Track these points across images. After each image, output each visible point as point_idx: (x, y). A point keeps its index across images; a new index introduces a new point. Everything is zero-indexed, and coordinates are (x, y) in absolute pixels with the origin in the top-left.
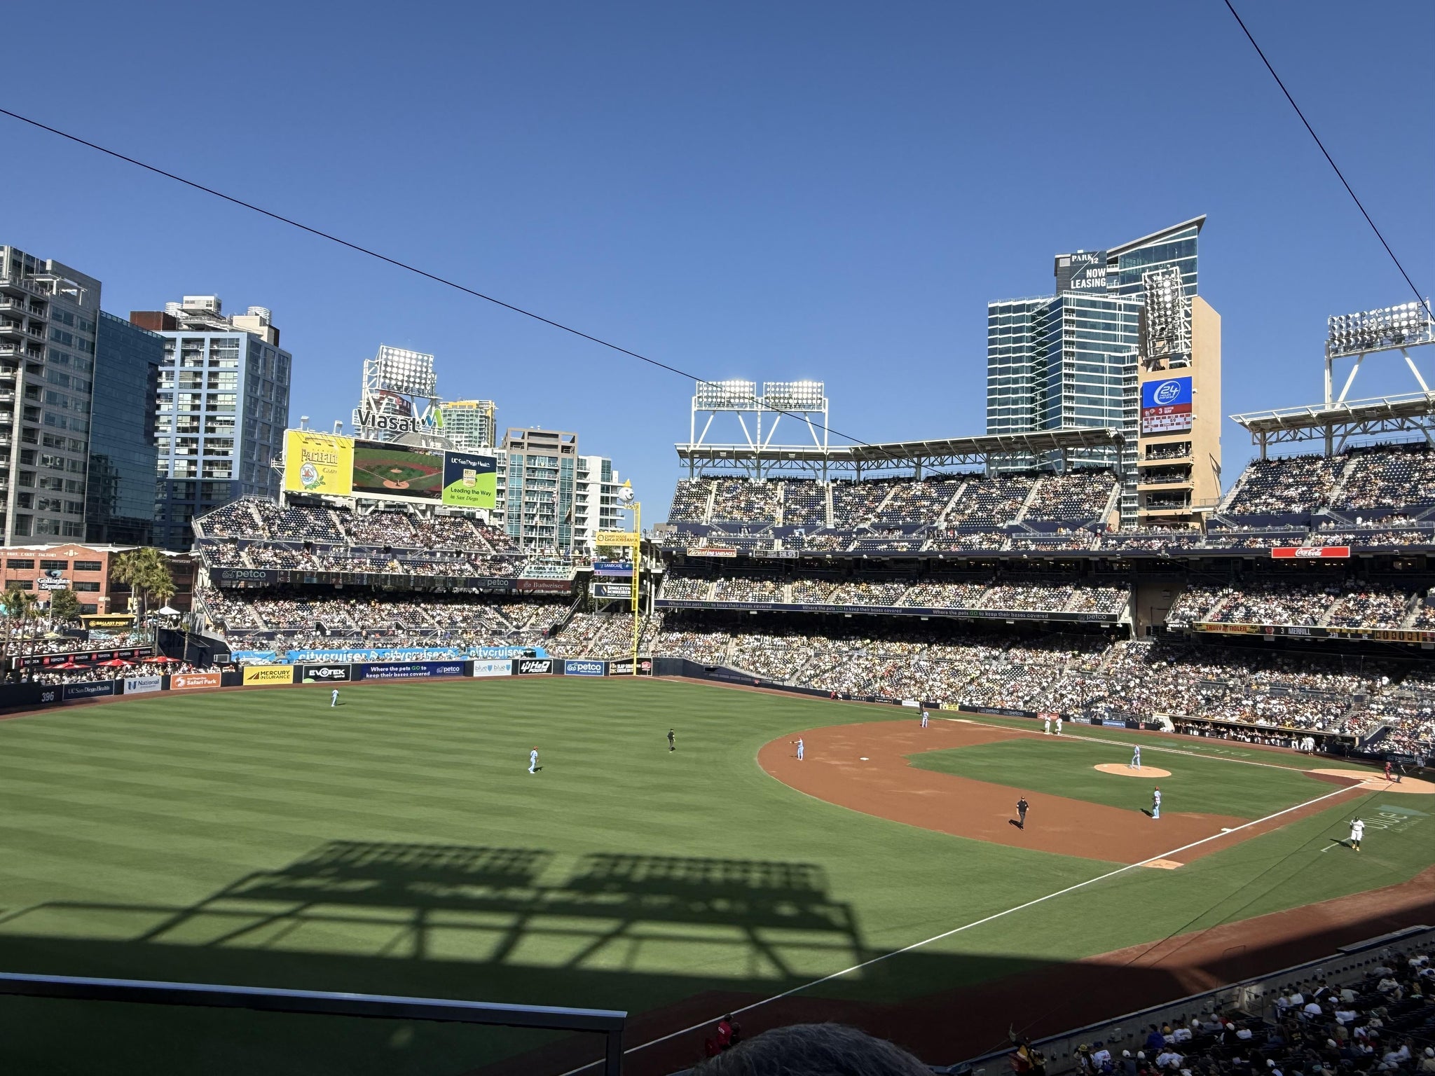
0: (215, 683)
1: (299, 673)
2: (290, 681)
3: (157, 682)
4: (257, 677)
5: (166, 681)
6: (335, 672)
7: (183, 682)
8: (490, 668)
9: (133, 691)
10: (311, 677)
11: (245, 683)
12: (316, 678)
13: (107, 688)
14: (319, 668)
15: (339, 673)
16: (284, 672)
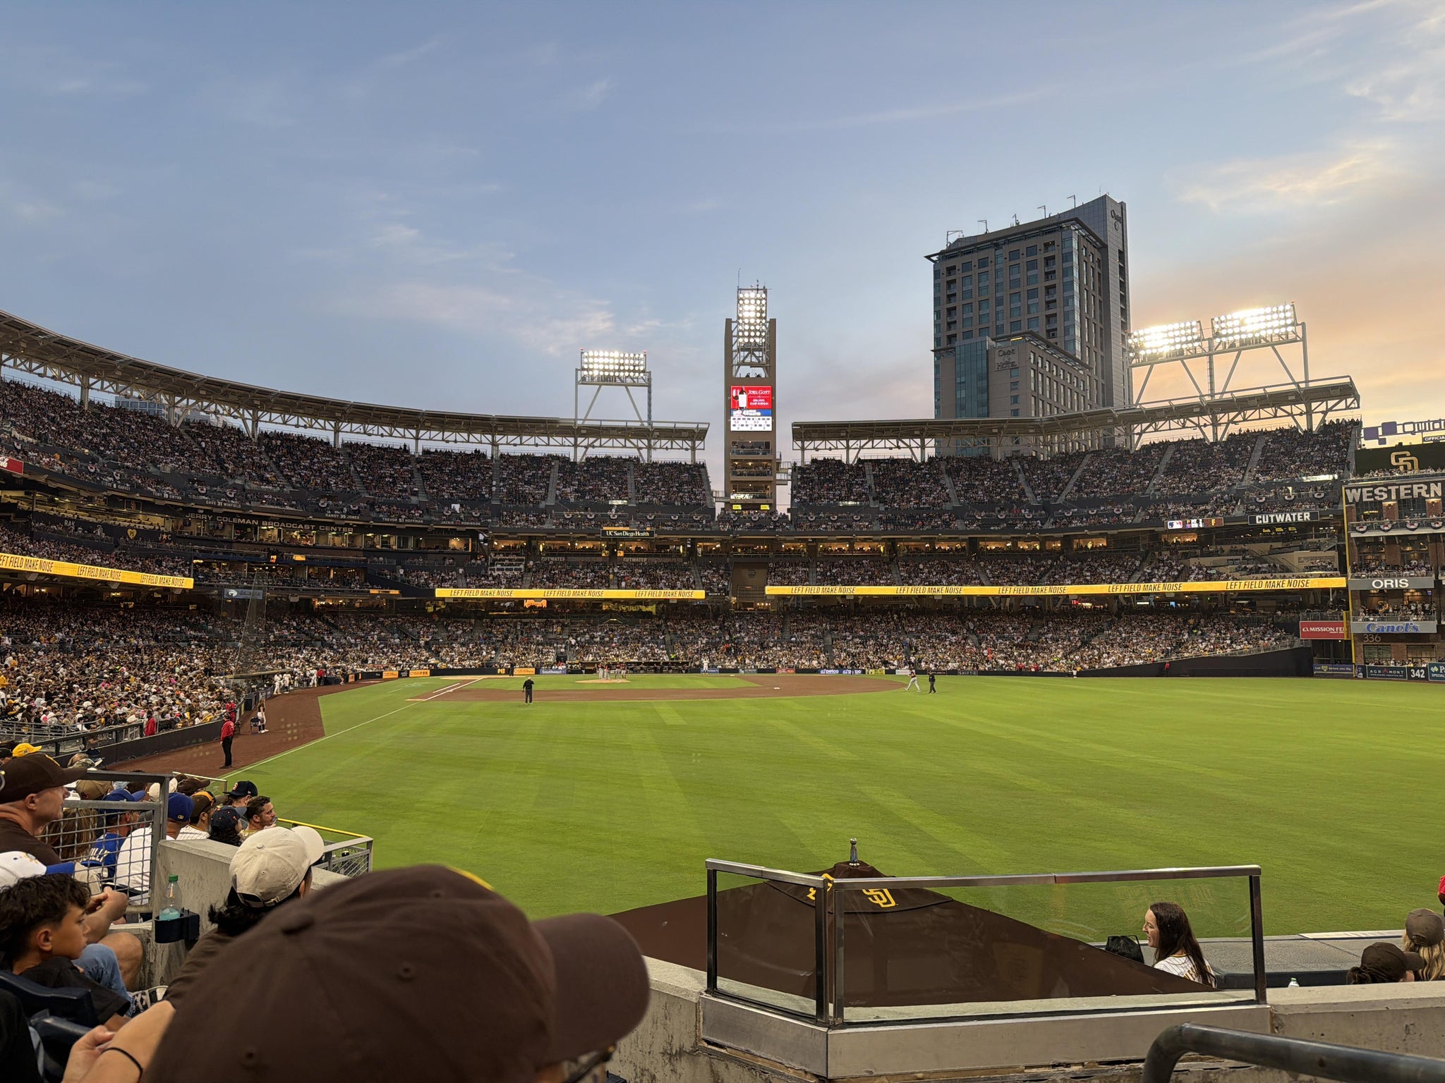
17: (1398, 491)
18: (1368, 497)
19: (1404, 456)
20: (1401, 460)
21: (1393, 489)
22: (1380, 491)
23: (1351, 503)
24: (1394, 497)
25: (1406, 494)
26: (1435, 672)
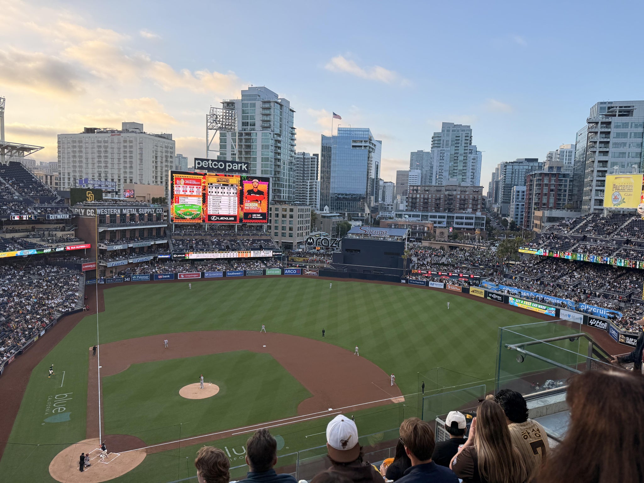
0: (459, 290)
1: (487, 294)
2: (483, 296)
3: (442, 285)
4: (473, 292)
5: (445, 285)
6: (498, 297)
7: (450, 287)
8: (569, 316)
9: (432, 286)
10: (490, 297)
11: (471, 293)
12: (491, 297)
13: (422, 283)
14: (493, 294)
15: (499, 298)
16: (481, 292)
17: (110, 211)
18: (103, 213)
19: (90, 193)
20: (89, 194)
21: (109, 210)
22: (106, 211)
23: (97, 215)
24: (109, 213)
25: (112, 213)
26: (134, 278)
